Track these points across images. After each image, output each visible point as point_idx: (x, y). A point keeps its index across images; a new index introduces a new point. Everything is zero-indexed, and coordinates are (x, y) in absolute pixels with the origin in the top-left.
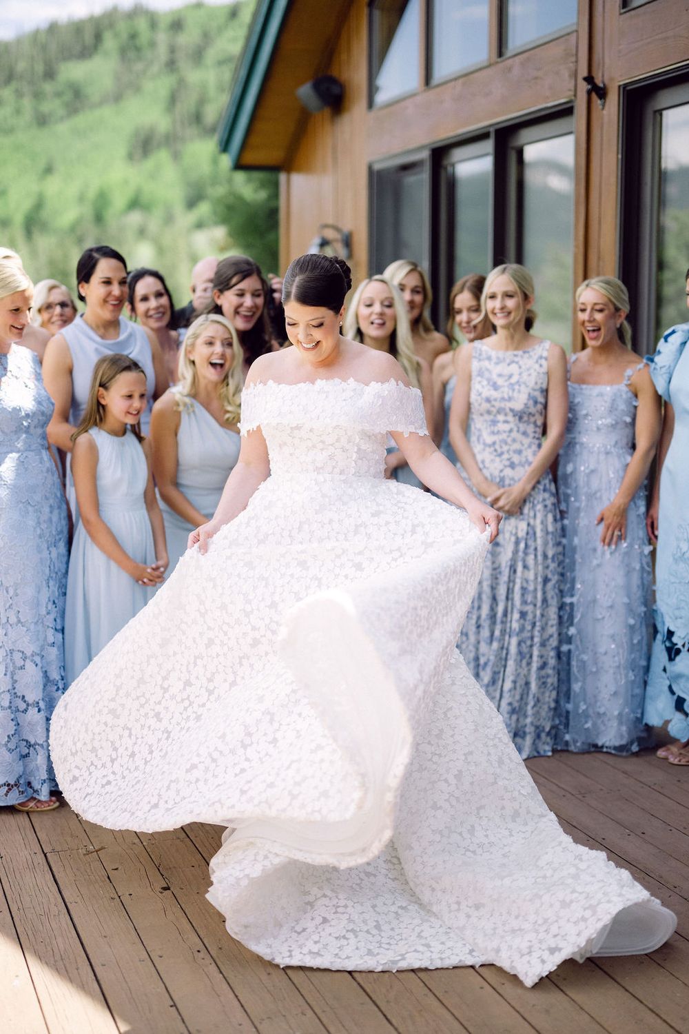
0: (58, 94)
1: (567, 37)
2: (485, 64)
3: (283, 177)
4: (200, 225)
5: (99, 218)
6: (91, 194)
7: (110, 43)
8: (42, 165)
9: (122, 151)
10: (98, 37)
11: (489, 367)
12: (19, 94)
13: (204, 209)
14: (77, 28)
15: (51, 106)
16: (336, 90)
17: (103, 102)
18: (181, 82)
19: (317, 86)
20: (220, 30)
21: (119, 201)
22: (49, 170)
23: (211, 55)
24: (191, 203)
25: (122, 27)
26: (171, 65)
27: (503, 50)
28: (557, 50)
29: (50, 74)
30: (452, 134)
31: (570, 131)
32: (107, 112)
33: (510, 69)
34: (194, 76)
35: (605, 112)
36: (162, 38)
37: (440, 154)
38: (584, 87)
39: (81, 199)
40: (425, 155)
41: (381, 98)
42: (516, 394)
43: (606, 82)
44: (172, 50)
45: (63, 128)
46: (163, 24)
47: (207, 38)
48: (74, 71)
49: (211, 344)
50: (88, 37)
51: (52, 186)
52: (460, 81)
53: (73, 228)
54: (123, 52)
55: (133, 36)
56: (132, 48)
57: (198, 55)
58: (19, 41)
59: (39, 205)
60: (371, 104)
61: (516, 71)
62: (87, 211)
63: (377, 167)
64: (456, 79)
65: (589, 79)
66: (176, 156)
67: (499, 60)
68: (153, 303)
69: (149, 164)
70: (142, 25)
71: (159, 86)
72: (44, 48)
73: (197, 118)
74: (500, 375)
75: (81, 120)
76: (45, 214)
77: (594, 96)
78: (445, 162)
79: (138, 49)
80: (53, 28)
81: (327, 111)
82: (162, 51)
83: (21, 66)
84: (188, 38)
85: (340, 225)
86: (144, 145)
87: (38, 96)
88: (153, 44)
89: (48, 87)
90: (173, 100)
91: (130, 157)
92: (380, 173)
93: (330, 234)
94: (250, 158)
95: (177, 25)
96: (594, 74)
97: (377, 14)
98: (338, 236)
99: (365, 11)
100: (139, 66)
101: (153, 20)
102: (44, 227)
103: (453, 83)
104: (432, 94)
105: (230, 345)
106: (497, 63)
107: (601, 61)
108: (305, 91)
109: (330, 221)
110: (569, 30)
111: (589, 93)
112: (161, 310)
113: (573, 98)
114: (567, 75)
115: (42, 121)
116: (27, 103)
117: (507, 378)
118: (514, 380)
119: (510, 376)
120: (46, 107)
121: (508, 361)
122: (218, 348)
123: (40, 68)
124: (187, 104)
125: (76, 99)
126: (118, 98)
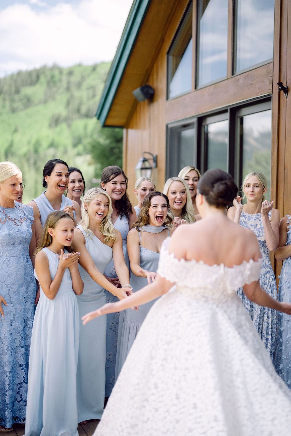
0: (21, 100)
1: (267, 65)
2: (226, 78)
3: (125, 131)
4: (79, 154)
5: (36, 151)
6: (33, 141)
7: (43, 79)
8: (13, 128)
9: (46, 123)
10: (38, 77)
11: (245, 220)
12: (4, 100)
13: (80, 148)
14: (30, 74)
15: (18, 105)
16: (151, 92)
17: (39, 103)
18: (72, 96)
19: (142, 90)
20: (89, 75)
21: (45, 144)
22: (16, 131)
23: (85, 85)
24: (75, 145)
25: (48, 74)
26: (68, 89)
27: (235, 72)
28: (263, 71)
29: (17, 92)
30: (208, 111)
31: (270, 108)
32: (41, 108)
33: (238, 80)
34: (77, 94)
35: (287, 99)
36: (64, 78)
37: (201, 120)
38: (276, 88)
39: (29, 143)
40: (195, 120)
41: (172, 95)
42: (261, 234)
43: (288, 85)
44: (69, 83)
45: (22, 114)
46: (65, 72)
47: (83, 78)
48: (27, 91)
49: (99, 204)
50: (34, 77)
51: (17, 137)
52: (212, 86)
53: (25, 155)
54: (48, 83)
55: (53, 77)
56: (52, 82)
57: (79, 85)
58: (5, 79)
59: (11, 145)
60: (167, 98)
61: (241, 81)
62: (32, 148)
63: (170, 126)
64: (211, 85)
65: (280, 84)
66: (69, 126)
67: (232, 76)
68: (77, 184)
69: (58, 129)
70: (56, 73)
71: (62, 98)
72: (15, 81)
73: (78, 111)
74: (251, 226)
75: (30, 111)
76: (14, 149)
77: (282, 92)
78: (204, 124)
79: (54, 82)
80: (19, 73)
81: (146, 101)
82: (64, 84)
83: (6, 88)
84: (75, 79)
85: (152, 152)
86: (56, 121)
87: (12, 100)
88: (60, 80)
89: (17, 97)
90: (68, 103)
91: (50, 126)
92: (171, 128)
93: (147, 156)
94: (110, 122)
95: (71, 73)
96: (282, 81)
97: (171, 57)
98: (151, 157)
99: (166, 56)
100: (55, 89)
101: (61, 71)
102: (13, 154)
103: (210, 87)
104: (198, 93)
105: (108, 205)
106: (231, 78)
107: (286, 75)
108: (137, 92)
109: (147, 150)
110: (270, 62)
111: (280, 90)
112: (80, 188)
113: (271, 93)
114: (268, 83)
115: (14, 111)
116: (7, 103)
117: (255, 227)
118: (258, 227)
119: (256, 226)
120: (16, 105)
121: (254, 218)
122: (102, 207)
123: (13, 89)
124: (74, 105)
125: (28, 102)
126: (45, 102)
